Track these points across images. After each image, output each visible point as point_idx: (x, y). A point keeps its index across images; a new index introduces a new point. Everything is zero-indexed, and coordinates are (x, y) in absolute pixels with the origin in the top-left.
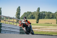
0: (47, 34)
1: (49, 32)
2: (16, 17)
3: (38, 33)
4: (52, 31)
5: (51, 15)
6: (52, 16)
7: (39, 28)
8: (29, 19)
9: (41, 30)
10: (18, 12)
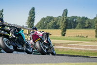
0: (79, 55)
1: (83, 52)
2: (27, 26)
3: (65, 54)
4: (88, 49)
5: (87, 22)
6: (89, 23)
7: (66, 44)
8: (49, 28)
9: (69, 48)
10: (31, 16)
